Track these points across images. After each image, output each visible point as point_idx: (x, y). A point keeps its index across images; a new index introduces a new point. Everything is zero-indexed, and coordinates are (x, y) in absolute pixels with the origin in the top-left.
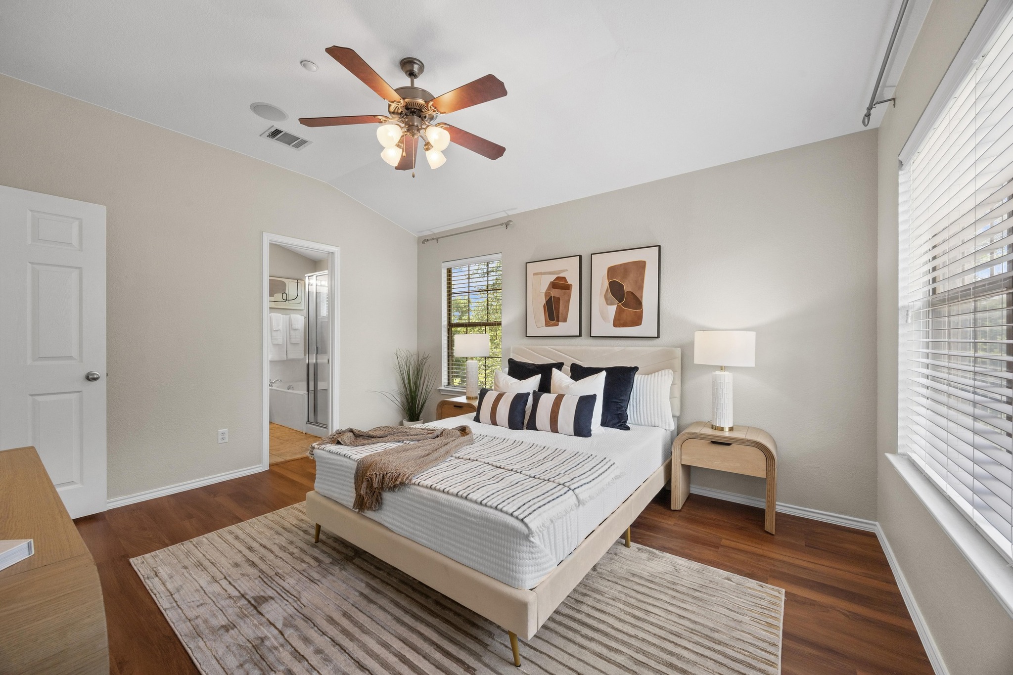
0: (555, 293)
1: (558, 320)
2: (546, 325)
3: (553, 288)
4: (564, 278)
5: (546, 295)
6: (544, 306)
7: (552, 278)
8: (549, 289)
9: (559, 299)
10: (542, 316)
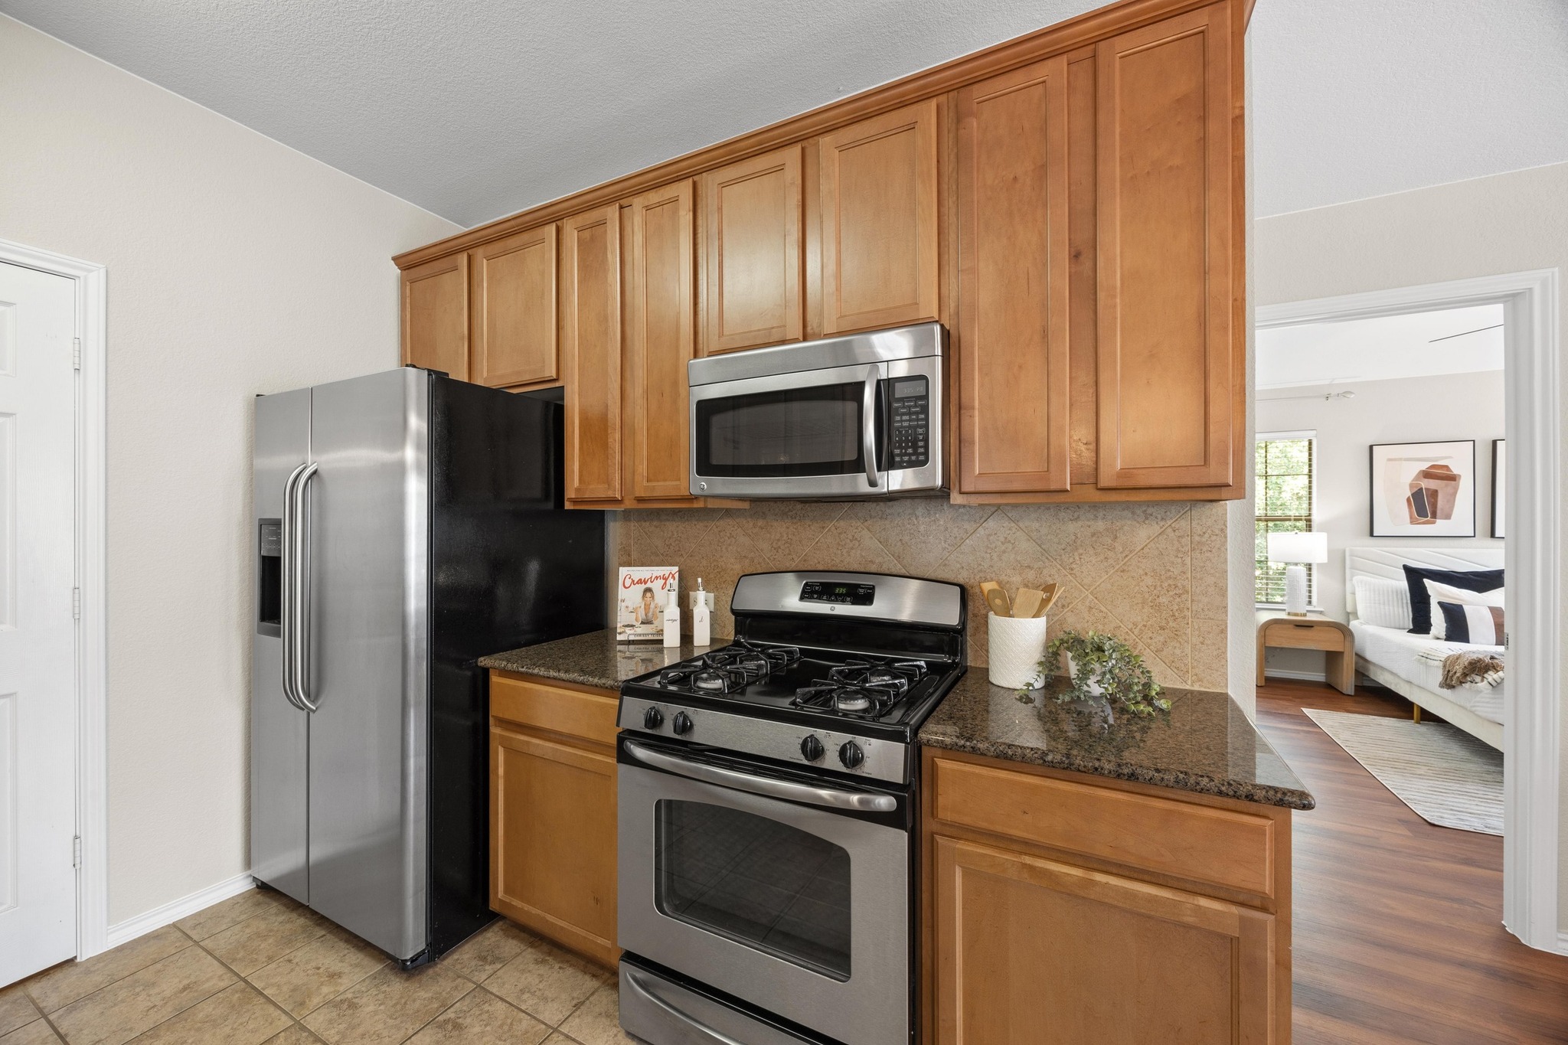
1: (1434, 515)
5: (1411, 486)
6: (1408, 500)
7: (1424, 466)
8: (1417, 478)
9: (1436, 491)
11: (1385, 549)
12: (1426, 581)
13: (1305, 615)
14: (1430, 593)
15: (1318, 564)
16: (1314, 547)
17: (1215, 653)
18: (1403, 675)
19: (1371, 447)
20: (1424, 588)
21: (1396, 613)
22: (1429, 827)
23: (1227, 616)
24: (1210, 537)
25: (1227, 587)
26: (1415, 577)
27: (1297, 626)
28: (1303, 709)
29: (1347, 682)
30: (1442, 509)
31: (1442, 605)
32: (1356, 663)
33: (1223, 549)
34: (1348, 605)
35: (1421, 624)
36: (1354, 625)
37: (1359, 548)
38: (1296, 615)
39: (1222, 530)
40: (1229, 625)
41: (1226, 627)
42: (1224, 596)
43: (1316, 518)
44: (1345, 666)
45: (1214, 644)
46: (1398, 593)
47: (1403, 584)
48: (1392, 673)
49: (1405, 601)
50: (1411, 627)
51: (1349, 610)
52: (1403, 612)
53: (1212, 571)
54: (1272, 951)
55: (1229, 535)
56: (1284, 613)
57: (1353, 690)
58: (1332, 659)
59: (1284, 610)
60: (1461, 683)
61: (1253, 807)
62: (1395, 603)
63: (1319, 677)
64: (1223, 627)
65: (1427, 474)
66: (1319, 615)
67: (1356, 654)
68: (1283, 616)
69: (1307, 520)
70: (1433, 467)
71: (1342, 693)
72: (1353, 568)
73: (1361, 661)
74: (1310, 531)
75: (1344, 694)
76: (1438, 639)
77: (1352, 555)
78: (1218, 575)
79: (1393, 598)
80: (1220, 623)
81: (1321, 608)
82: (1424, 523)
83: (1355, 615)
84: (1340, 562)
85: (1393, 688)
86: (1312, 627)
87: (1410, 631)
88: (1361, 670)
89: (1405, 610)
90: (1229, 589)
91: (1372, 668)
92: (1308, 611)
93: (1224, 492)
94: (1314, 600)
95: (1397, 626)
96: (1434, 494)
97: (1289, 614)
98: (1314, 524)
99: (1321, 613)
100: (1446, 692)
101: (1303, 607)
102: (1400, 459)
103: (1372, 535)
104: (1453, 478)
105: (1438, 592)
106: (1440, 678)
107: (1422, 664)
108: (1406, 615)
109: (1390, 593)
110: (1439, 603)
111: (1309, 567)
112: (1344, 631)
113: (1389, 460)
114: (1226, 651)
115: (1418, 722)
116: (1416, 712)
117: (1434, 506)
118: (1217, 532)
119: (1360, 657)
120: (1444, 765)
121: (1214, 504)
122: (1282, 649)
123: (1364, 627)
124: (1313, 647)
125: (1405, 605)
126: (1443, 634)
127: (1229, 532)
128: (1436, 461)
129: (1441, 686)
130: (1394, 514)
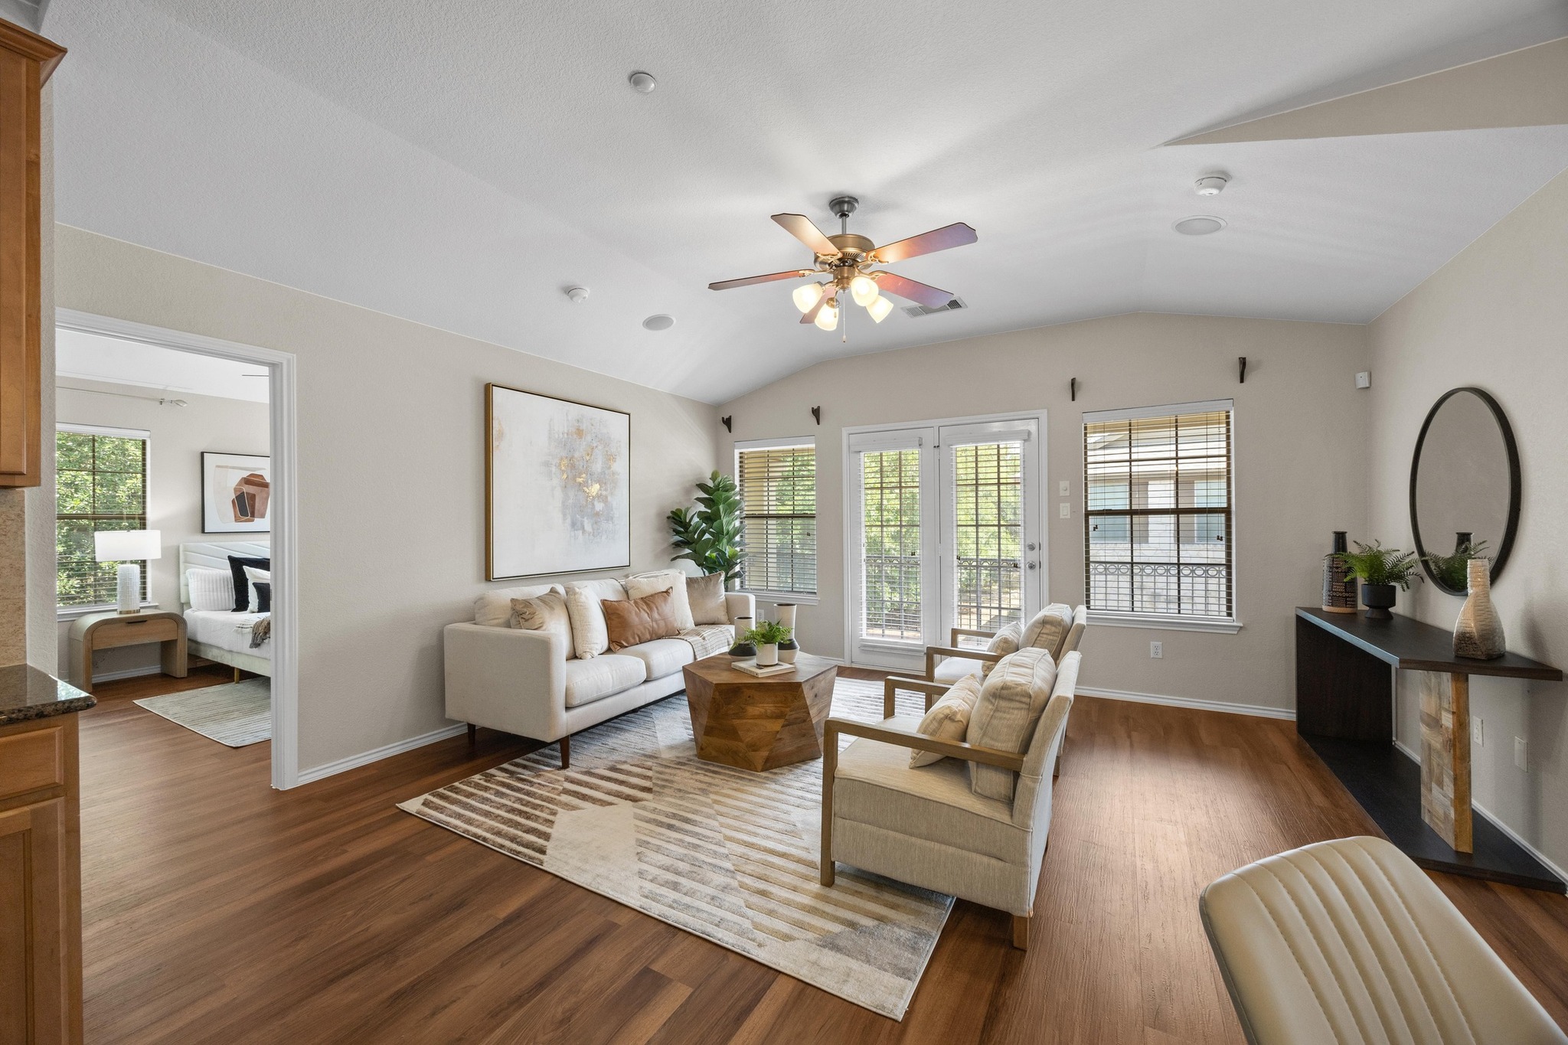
0: (247, 489)
1: (253, 515)
2: (236, 521)
3: (246, 484)
4: (262, 476)
5: (235, 490)
6: (233, 501)
7: (246, 474)
8: (240, 484)
9: (254, 495)
10: (230, 511)
11: (215, 544)
12: (245, 568)
13: (138, 611)
14: (248, 577)
15: (152, 560)
16: (147, 544)
17: (11, 630)
18: (226, 647)
19: (202, 454)
20: (244, 574)
21: (223, 597)
22: (234, 750)
23: (25, 594)
24: (5, 521)
25: (24, 568)
26: (237, 564)
27: (129, 623)
28: (135, 701)
29: (181, 666)
30: (259, 511)
31: (255, 584)
32: (189, 648)
33: (20, 533)
34: (182, 597)
35: (241, 604)
36: (188, 614)
37: (192, 544)
38: (128, 612)
39: (19, 515)
40: (27, 601)
41: (24, 604)
42: (21, 576)
43: (151, 516)
44: (178, 651)
45: (10, 622)
46: (225, 579)
47: (228, 572)
48: (218, 648)
49: (230, 587)
50: (235, 607)
51: (183, 601)
52: (229, 595)
53: (7, 554)
54: (62, 824)
55: (26, 520)
56: (116, 612)
57: (186, 673)
58: (167, 647)
59: (116, 610)
60: (263, 640)
61: (44, 721)
62: (222, 589)
63: (155, 669)
64: (21, 604)
65: (247, 481)
66: (154, 610)
67: (189, 640)
68: (115, 615)
69: (140, 519)
70: (251, 475)
71: (175, 677)
72: (186, 562)
73: (194, 645)
74: (144, 528)
75: (178, 678)
76: (254, 612)
77: (185, 551)
78: (14, 557)
79: (220, 585)
80: (18, 601)
81: (157, 601)
82: (246, 521)
83: (188, 604)
84: (175, 559)
85: (219, 660)
86: (145, 621)
87: (234, 610)
88: (194, 653)
89: (230, 594)
90: (26, 568)
91: (202, 648)
92: (142, 608)
93: (18, 481)
94: (149, 595)
95: (224, 608)
96: (253, 497)
97: (121, 613)
98: (148, 523)
99: (156, 607)
100: (255, 651)
101: (136, 603)
102: (226, 467)
103: (203, 531)
104: (266, 485)
105: (253, 574)
106: (250, 641)
107: (239, 633)
108: (229, 596)
109: (218, 582)
110: (253, 584)
111: (143, 564)
112: (176, 620)
113: (218, 466)
114: (24, 626)
115: (238, 683)
116: (236, 674)
117: (253, 507)
118: (13, 517)
119: (193, 642)
120: (252, 706)
121: (9, 491)
122: (113, 649)
123: (196, 613)
124: (147, 641)
125: (230, 590)
126: (256, 609)
127: (27, 517)
128: (254, 471)
129: (251, 647)
130: (221, 513)
